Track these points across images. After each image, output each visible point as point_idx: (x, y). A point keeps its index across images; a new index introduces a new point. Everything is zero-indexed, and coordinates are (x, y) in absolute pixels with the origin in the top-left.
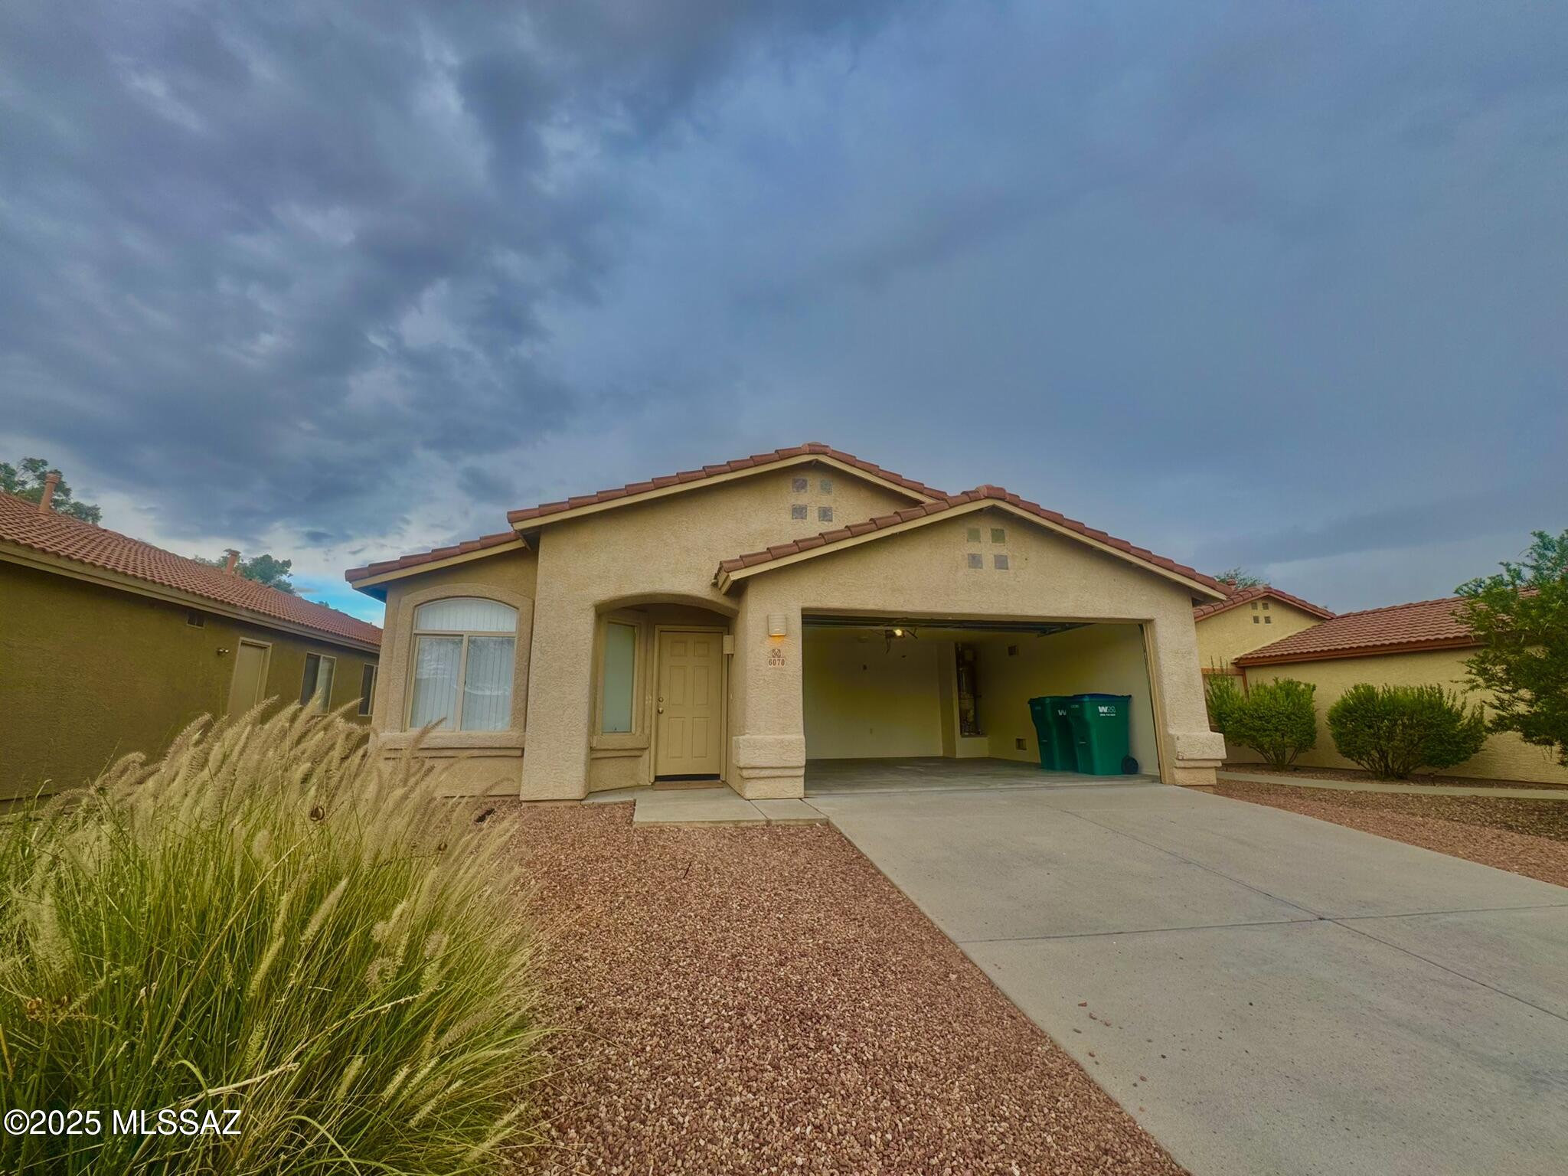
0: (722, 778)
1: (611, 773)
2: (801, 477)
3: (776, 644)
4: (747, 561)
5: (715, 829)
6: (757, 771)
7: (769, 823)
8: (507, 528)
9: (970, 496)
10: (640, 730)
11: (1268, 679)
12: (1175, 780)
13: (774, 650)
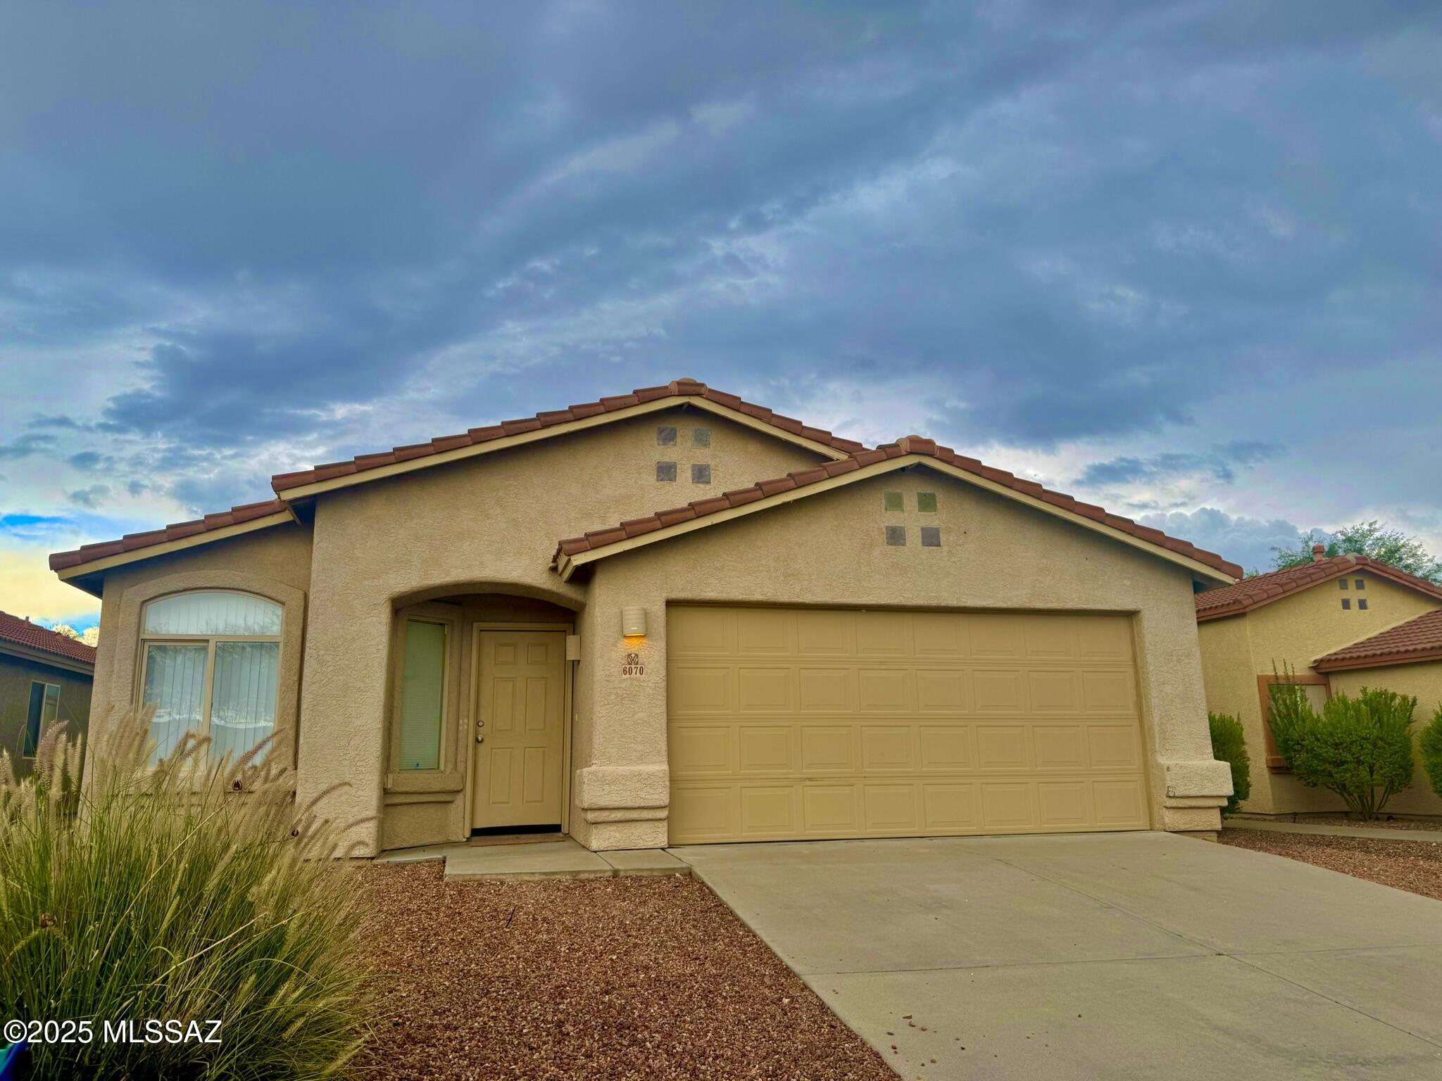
0: (565, 829)
1: (410, 825)
2: (668, 425)
3: (633, 646)
4: (594, 540)
5: (548, 883)
6: (606, 813)
7: (616, 874)
8: (272, 496)
9: (888, 452)
10: (450, 766)
11: (1352, 689)
12: (1164, 824)
13: (629, 655)
